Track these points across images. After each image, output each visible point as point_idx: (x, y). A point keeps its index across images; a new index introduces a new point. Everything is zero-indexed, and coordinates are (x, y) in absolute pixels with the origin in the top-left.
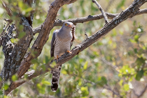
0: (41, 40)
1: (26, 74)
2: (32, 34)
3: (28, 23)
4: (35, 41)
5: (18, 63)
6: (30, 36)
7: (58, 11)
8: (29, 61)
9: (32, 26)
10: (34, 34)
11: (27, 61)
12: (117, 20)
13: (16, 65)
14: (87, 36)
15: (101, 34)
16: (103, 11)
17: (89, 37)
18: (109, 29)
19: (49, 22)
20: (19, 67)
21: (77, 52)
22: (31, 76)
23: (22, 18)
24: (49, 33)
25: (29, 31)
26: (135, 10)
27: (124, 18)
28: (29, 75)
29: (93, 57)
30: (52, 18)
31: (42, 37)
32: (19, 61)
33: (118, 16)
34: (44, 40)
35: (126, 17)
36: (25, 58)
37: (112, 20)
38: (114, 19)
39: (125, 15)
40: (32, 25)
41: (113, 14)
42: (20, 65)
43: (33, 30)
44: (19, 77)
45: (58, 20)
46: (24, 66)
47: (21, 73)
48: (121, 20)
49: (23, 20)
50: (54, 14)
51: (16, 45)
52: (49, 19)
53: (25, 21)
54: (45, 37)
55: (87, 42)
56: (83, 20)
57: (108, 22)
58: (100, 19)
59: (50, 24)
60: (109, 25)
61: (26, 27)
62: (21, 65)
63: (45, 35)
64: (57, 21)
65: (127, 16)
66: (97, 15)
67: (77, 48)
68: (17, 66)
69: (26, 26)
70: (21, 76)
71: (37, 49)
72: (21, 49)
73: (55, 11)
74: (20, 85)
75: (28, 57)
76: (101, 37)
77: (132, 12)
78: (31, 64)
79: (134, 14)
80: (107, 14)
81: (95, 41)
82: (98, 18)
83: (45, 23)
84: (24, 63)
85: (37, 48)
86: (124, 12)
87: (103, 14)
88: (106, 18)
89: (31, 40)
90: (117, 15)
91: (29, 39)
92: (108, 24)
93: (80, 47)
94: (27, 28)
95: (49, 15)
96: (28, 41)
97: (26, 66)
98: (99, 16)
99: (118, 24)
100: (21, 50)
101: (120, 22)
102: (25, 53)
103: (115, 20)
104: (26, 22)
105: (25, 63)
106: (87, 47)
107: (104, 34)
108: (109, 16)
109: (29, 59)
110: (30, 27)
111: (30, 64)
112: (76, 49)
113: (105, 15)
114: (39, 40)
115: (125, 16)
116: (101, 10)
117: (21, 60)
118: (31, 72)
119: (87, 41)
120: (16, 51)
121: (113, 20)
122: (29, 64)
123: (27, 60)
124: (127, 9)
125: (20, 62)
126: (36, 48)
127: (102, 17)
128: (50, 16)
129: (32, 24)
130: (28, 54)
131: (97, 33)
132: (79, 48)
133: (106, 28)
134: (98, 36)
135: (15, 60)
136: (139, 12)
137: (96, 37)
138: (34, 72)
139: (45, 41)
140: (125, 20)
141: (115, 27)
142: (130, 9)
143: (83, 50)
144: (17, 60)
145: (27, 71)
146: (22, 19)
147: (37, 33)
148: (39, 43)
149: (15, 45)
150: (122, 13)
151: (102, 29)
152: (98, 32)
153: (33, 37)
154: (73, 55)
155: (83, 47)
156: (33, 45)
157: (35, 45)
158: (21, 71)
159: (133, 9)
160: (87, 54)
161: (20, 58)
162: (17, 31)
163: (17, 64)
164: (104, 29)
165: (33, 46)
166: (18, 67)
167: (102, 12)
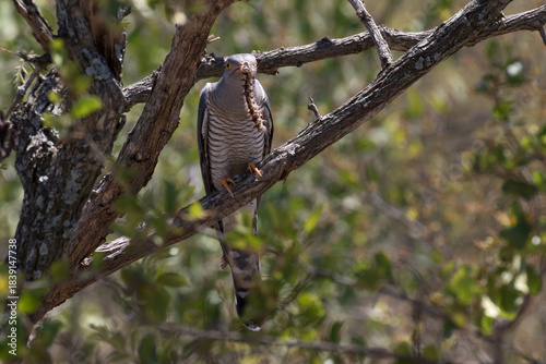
0: (151, 129)
1: (98, 249)
2: (121, 108)
3: (104, 68)
4: (131, 135)
5: (71, 212)
6: (112, 114)
7: (211, 25)
8: (109, 203)
9: (119, 79)
10: (127, 109)
11: (101, 205)
12: (424, 54)
13: (63, 219)
14: (316, 112)
15: (366, 105)
16: (373, 23)
17: (325, 118)
18: (393, 86)
19: (181, 63)
20: (74, 225)
21: (281, 172)
22: (116, 257)
23: (85, 50)
24: (182, 104)
25: (111, 96)
26: (485, 18)
27: (447, 49)
28: (110, 253)
29: (337, 191)
30: (192, 52)
31: (155, 119)
32: (76, 203)
33: (426, 42)
34: (163, 130)
35: (453, 45)
36: (95, 195)
37: (404, 55)
38: (412, 52)
39: (450, 37)
40: (121, 75)
41: (408, 34)
42: (78, 218)
43: (124, 94)
44: (76, 261)
45: (212, 55)
46: (94, 223)
47: (80, 248)
48: (436, 56)
49: (90, 57)
50: (199, 35)
51: (64, 148)
52: (180, 56)
53: (96, 61)
54: (168, 120)
55: (315, 134)
56: (301, 55)
57: (390, 61)
58: (360, 51)
59: (184, 71)
60: (396, 73)
61: (98, 84)
62: (81, 220)
63: (168, 109)
64: (208, 59)
65: (460, 41)
66: (351, 37)
67: (281, 157)
68: (67, 223)
69: (100, 78)
70: (82, 260)
71: (139, 161)
72: (81, 160)
73: (200, 25)
74: (77, 291)
75: (107, 190)
76: (367, 118)
77: (475, 27)
78: (116, 217)
79: (481, 33)
80: (388, 34)
81: (344, 131)
82: (354, 47)
83: (167, 69)
84: (92, 211)
85: (140, 157)
86: (447, 25)
87: (372, 33)
88: (384, 47)
89: (119, 127)
90: (422, 37)
91: (109, 126)
92: (392, 69)
93: (293, 153)
94: (102, 86)
95: (181, 42)
96: (106, 132)
97: (99, 224)
98: (356, 39)
99: (426, 68)
100: (80, 165)
101: (434, 63)
102: (98, 173)
103: (417, 57)
104: (99, 66)
105: (97, 211)
106: (315, 153)
107: (377, 105)
108: (394, 41)
109: (108, 196)
110: (113, 83)
111: (111, 216)
112: (278, 159)
113: (378, 36)
114: (145, 129)
115: (450, 42)
116: (364, 18)
117: (82, 200)
118: (117, 243)
119: (317, 131)
120: (64, 168)
121: (410, 55)
122: (109, 214)
123: (104, 202)
124: (458, 15)
125: (78, 207)
126: (134, 158)
127: (370, 43)
128: (184, 42)
129: (120, 72)
130: (107, 179)
131: (353, 102)
132: (289, 155)
133: (385, 83)
134: (355, 114)
135: (62, 201)
136: (500, 24)
137: (349, 116)
138: (128, 244)
139: (167, 134)
140: (450, 54)
141: (416, 79)
142: (467, 15)
143: (302, 163)
144: (67, 202)
145: (103, 240)
146: (83, 54)
147: (137, 102)
148: (146, 139)
149: (61, 146)
150: (442, 30)
151: (370, 87)
152: (355, 100)
153: (124, 117)
154: (268, 183)
155: (303, 151)
156: (124, 149)
157: (132, 148)
158: (80, 239)
159: (481, 16)
160: (319, 180)
161: (79, 192)
163: (66, 213)
164: (376, 87)
165: (122, 153)
166: (71, 227)
167: (369, 27)
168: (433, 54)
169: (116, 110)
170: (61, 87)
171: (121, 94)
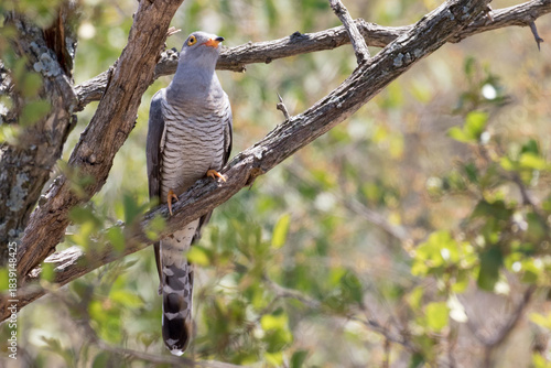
0: (105, 129)
1: (47, 260)
2: (72, 107)
3: (54, 64)
4: (83, 135)
5: (16, 220)
6: (62, 114)
7: (171, 16)
8: (60, 209)
9: (70, 76)
10: (80, 107)
11: (51, 212)
12: (403, 51)
13: (8, 229)
14: (285, 113)
15: (340, 105)
16: (348, 16)
17: (294, 118)
18: (370, 84)
19: (139, 58)
20: (20, 234)
21: (247, 177)
22: (67, 269)
23: (33, 44)
24: (140, 102)
25: (61, 94)
26: (471, 11)
27: (429, 45)
28: (60, 263)
30: (151, 45)
31: (110, 118)
32: (21, 210)
33: (406, 37)
34: (119, 130)
35: (435, 41)
36: (43, 201)
37: (382, 50)
38: (391, 47)
39: (432, 33)
40: (72, 72)
41: (387, 29)
42: (24, 226)
43: (76, 92)
44: (22, 272)
45: (175, 50)
46: (43, 231)
47: (27, 258)
48: (417, 53)
49: (38, 51)
50: (158, 27)
51: (10, 150)
52: (138, 49)
53: (45, 56)
54: (123, 119)
55: (284, 136)
56: (270, 50)
57: (366, 57)
58: (335, 46)
59: (142, 65)
60: (373, 70)
61: (47, 81)
62: (29, 227)
63: (124, 107)
64: (169, 54)
65: (443, 36)
66: (326, 32)
67: (247, 161)
68: (12, 232)
69: (49, 74)
70: (29, 271)
71: (92, 164)
72: (28, 164)
73: (159, 16)
74: (24, 305)
75: (57, 195)
76: (340, 119)
77: (459, 21)
78: (67, 224)
79: (466, 27)
80: (365, 29)
81: (315, 133)
82: (328, 42)
83: (123, 63)
84: (41, 217)
85: (93, 159)
86: (429, 18)
87: (347, 27)
88: (360, 42)
89: (69, 128)
90: (402, 32)
91: (58, 126)
92: (368, 66)
93: (259, 156)
94: (52, 83)
95: (139, 34)
96: (55, 133)
97: (48, 231)
98: (331, 34)
99: (406, 65)
100: (27, 168)
101: (414, 59)
102: (46, 179)
103: (395, 53)
104: (49, 61)
105: (46, 218)
106: (285, 156)
107: (351, 105)
108: (371, 36)
109: (58, 201)
110: (63, 80)
111: (62, 224)
112: (243, 163)
113: (354, 31)
114: (99, 129)
115: (432, 35)
116: (339, 11)
117: (29, 206)
118: (67, 253)
119: (286, 133)
120: (9, 171)
121: (388, 52)
122: (60, 221)
123: (54, 208)
124: (441, 8)
125: (24, 217)
126: (86, 160)
127: (345, 38)
128: (143, 35)
129: (71, 68)
130: (57, 183)
131: (325, 102)
132: (255, 159)
133: (361, 81)
134: (328, 114)
135: (7, 208)
136: (488, 19)
137: (321, 117)
138: (80, 254)
139: (124, 134)
140: (433, 51)
141: (395, 77)
142: (451, 8)
143: (270, 168)
144: (12, 209)
145: (52, 249)
146: (31, 48)
147: (91, 100)
148: (100, 140)
149: (6, 149)
150: (423, 24)
151: (345, 86)
152: (327, 100)
153: (75, 117)
154: (232, 189)
155: (271, 155)
156: (76, 150)
157: (85, 150)
158: (27, 249)
159: (466, 9)
161: (25, 198)
162: (13, 96)
163: (11, 221)
164: (351, 86)
165: (74, 154)
166: (16, 236)
167: (343, 20)
168: (413, 50)
169: (67, 109)
170: (8, 84)
171: (71, 92)
